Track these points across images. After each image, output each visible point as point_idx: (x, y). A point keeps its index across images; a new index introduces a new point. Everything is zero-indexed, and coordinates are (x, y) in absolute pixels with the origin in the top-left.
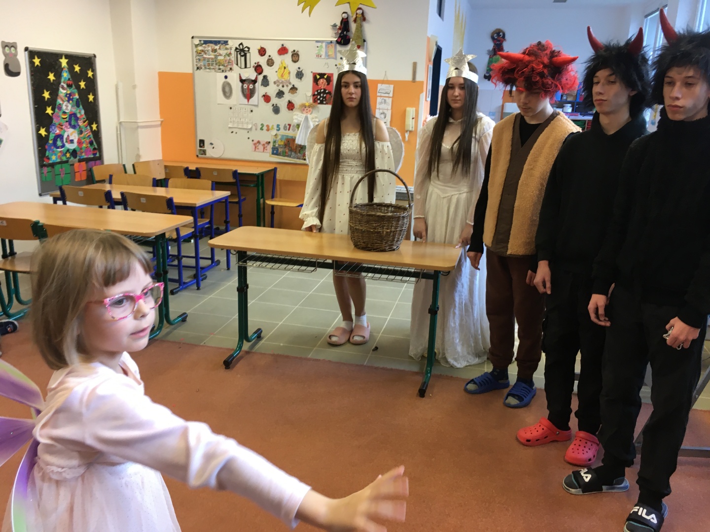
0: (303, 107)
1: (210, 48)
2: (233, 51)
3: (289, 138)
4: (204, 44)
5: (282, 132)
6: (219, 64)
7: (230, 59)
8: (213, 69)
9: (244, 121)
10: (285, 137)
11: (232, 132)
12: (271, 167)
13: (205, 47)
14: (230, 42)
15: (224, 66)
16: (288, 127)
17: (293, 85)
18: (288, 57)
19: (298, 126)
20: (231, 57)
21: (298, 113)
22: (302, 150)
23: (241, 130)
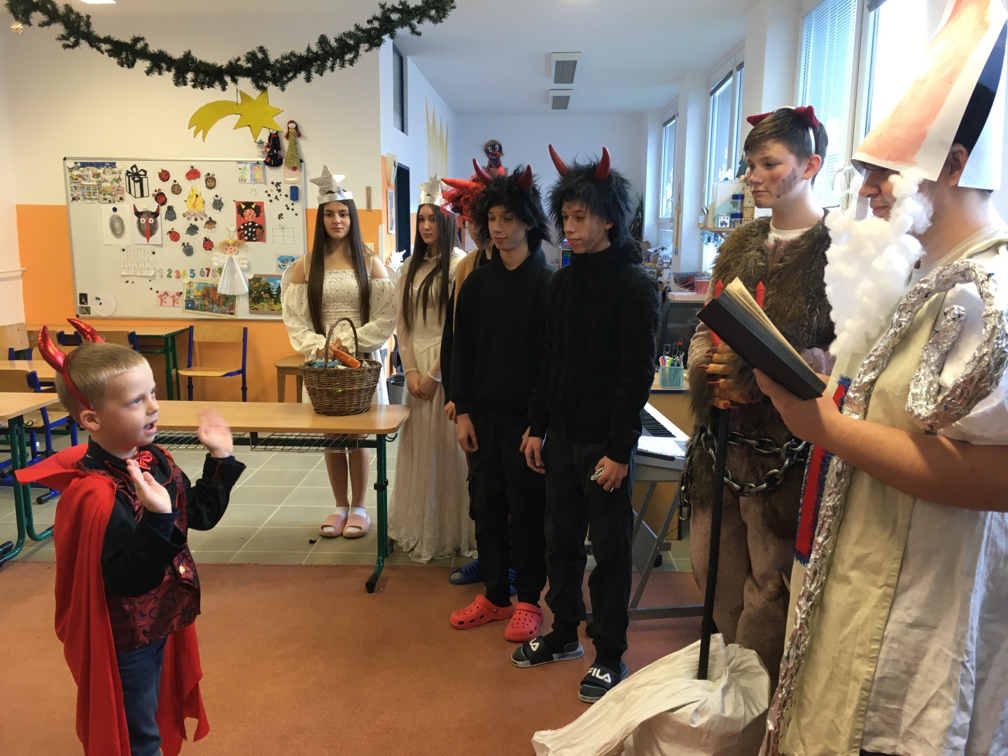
0: (226, 246)
1: (90, 173)
2: (123, 176)
3: (208, 286)
4: (81, 167)
5: (199, 278)
6: (104, 192)
7: (119, 186)
8: (96, 199)
9: (143, 266)
10: (202, 285)
11: (127, 282)
12: (186, 326)
13: (83, 172)
14: (118, 164)
15: (112, 195)
16: (206, 272)
17: (210, 218)
18: (200, 183)
19: (220, 270)
20: (121, 183)
21: (218, 254)
22: (228, 302)
23: (140, 278)
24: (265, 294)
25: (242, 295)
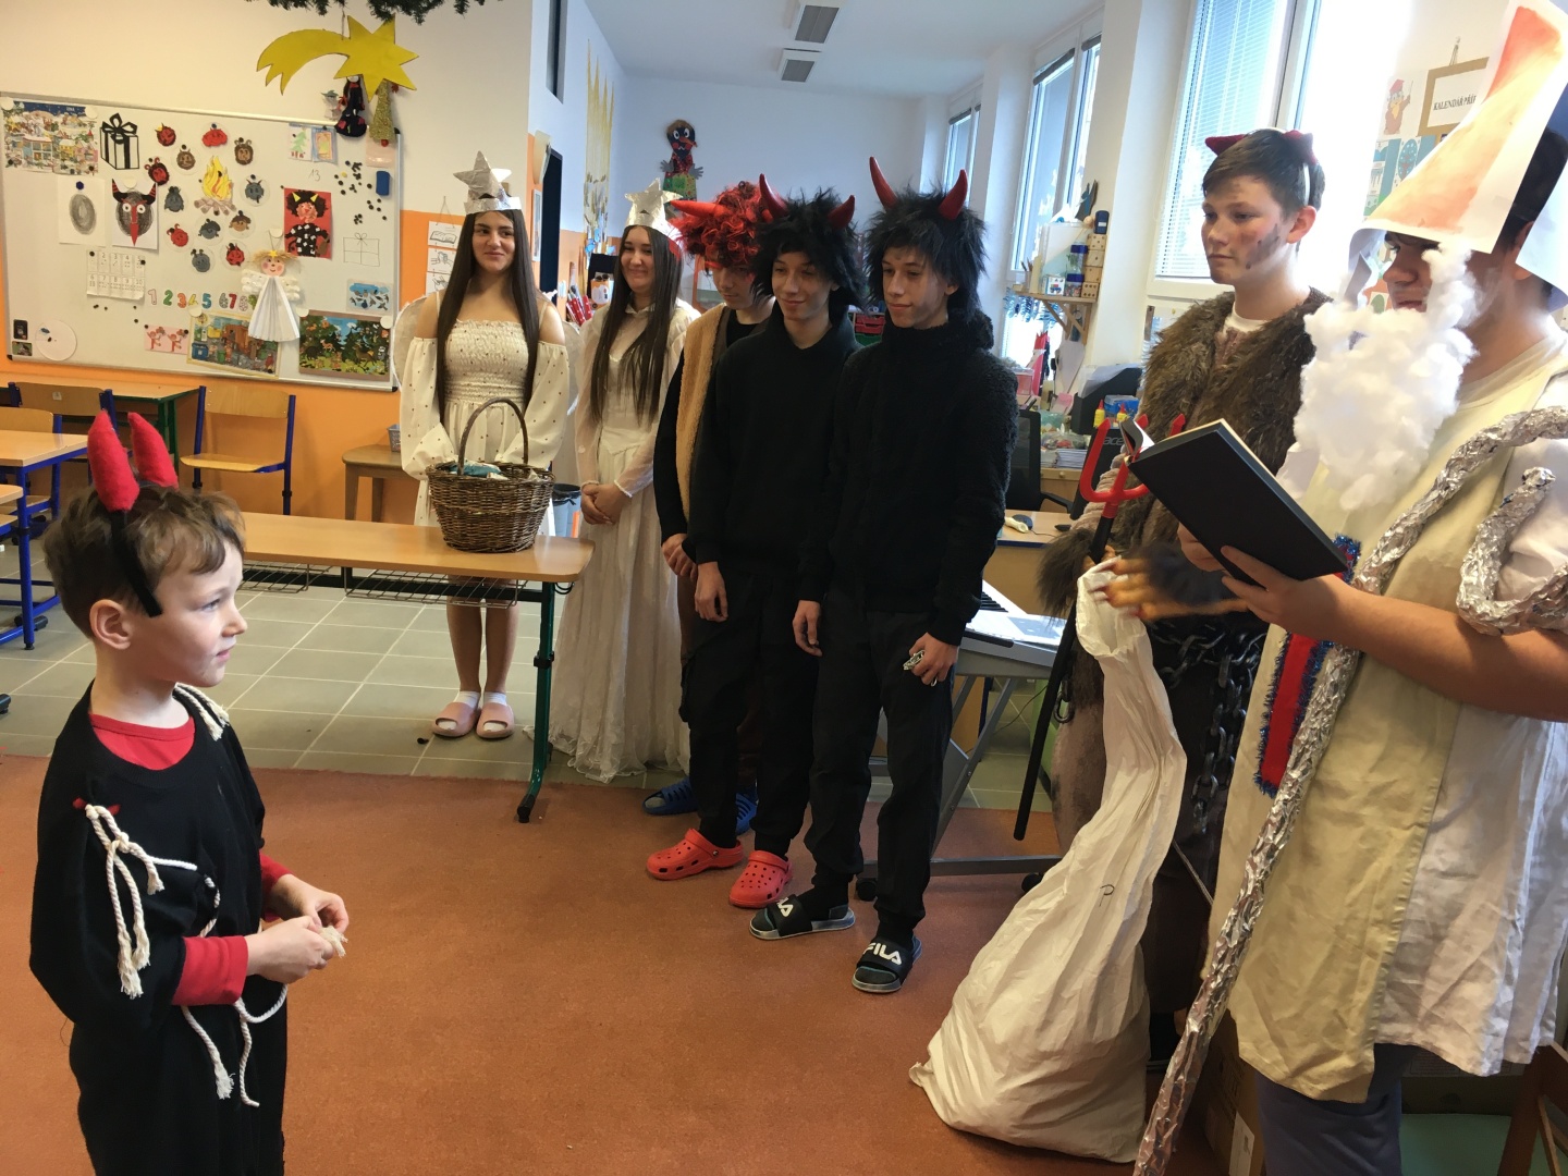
0: (265, 260)
1: (41, 121)
2: (96, 131)
3: (232, 323)
4: (26, 109)
5: (216, 310)
6: (64, 155)
7: (89, 148)
8: (49, 165)
9: (124, 282)
10: (222, 321)
11: (96, 306)
12: (194, 385)
13: (27, 118)
14: (89, 110)
15: (76, 162)
16: (230, 300)
17: (240, 212)
18: (226, 154)
19: (254, 299)
20: (92, 143)
21: (252, 272)
22: (265, 351)
23: (119, 303)
24: (326, 342)
25: (289, 342)
